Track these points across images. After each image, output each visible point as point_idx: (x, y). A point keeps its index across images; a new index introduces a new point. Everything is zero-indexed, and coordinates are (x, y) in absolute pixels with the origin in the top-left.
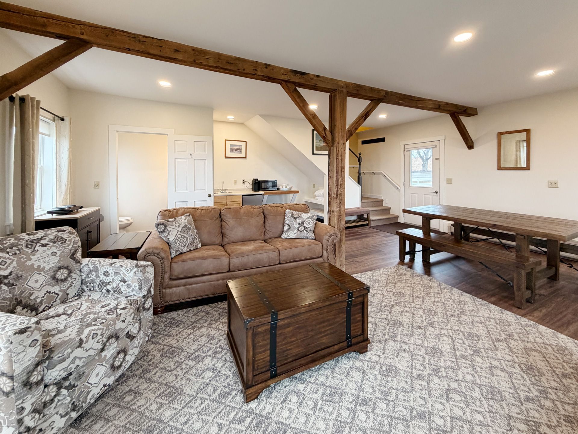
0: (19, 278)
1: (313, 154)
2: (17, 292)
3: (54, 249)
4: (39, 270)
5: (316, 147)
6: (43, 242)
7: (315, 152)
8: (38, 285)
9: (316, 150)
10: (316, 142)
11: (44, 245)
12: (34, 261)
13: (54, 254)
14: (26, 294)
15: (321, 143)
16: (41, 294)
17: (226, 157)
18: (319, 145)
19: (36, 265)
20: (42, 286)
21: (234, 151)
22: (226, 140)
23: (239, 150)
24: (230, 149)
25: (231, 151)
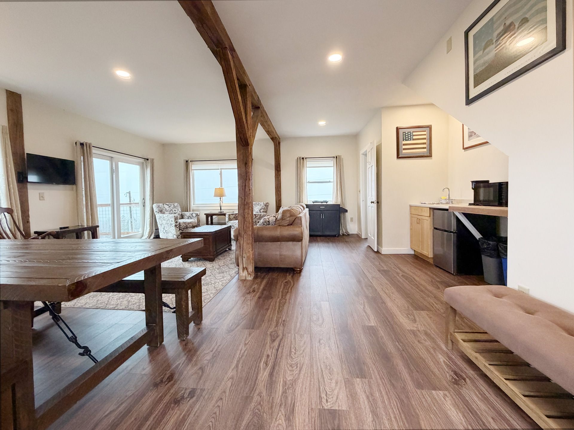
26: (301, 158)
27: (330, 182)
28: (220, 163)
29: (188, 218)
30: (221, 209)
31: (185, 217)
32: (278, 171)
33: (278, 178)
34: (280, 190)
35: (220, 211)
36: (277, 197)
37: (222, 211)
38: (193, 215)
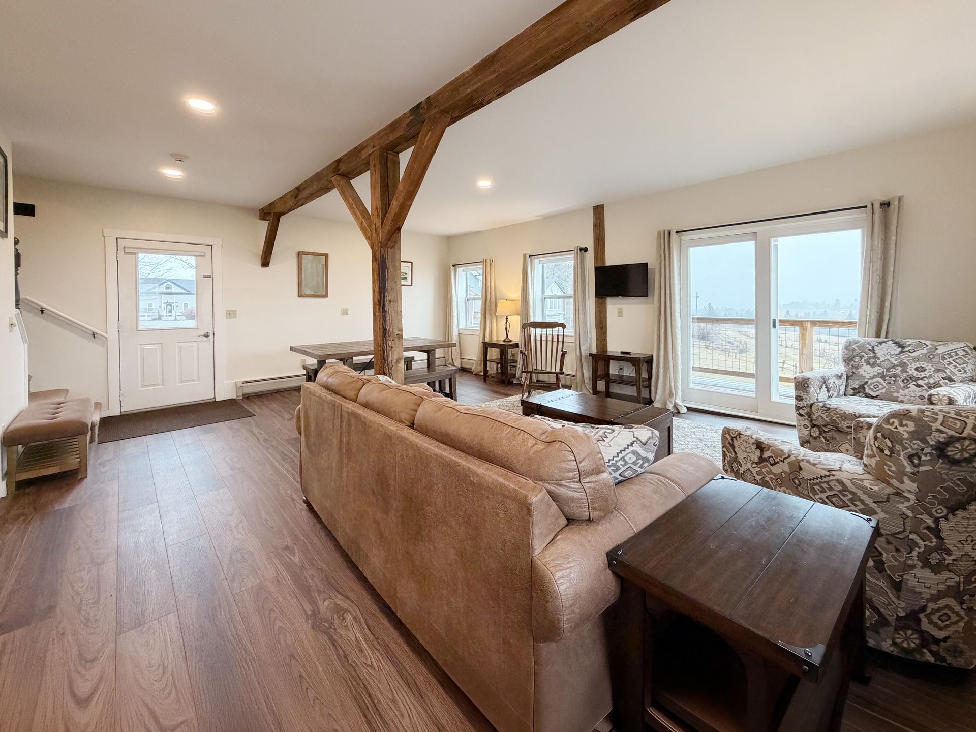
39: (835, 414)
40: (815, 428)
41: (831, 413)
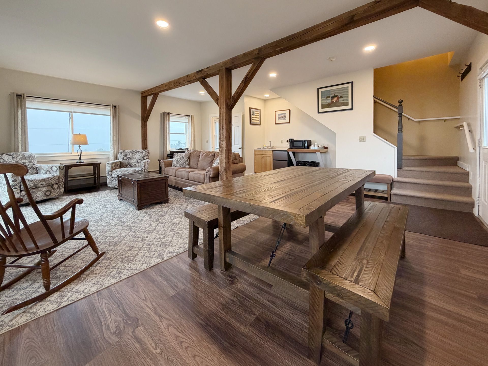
0: (131, 159)
1: (319, 112)
2: (129, 162)
3: (140, 155)
4: (135, 158)
5: (322, 105)
6: (139, 152)
7: (321, 110)
8: (133, 162)
9: (322, 108)
10: (322, 100)
11: (139, 153)
12: (135, 156)
13: (139, 156)
14: (131, 163)
15: (328, 100)
16: (134, 164)
17: (276, 123)
18: (326, 102)
19: (135, 157)
20: (134, 162)
21: (281, 119)
22: (275, 111)
23: (284, 117)
24: (279, 117)
25: (279, 119)
26: (167, 114)
27: (183, 134)
28: (73, 104)
29: (46, 174)
30: (80, 159)
31: (42, 171)
32: (144, 121)
33: (145, 128)
34: (146, 139)
35: (79, 161)
36: (144, 145)
37: (81, 161)
38: (53, 168)
39: (36, 181)
40: (22, 192)
41: (34, 182)
